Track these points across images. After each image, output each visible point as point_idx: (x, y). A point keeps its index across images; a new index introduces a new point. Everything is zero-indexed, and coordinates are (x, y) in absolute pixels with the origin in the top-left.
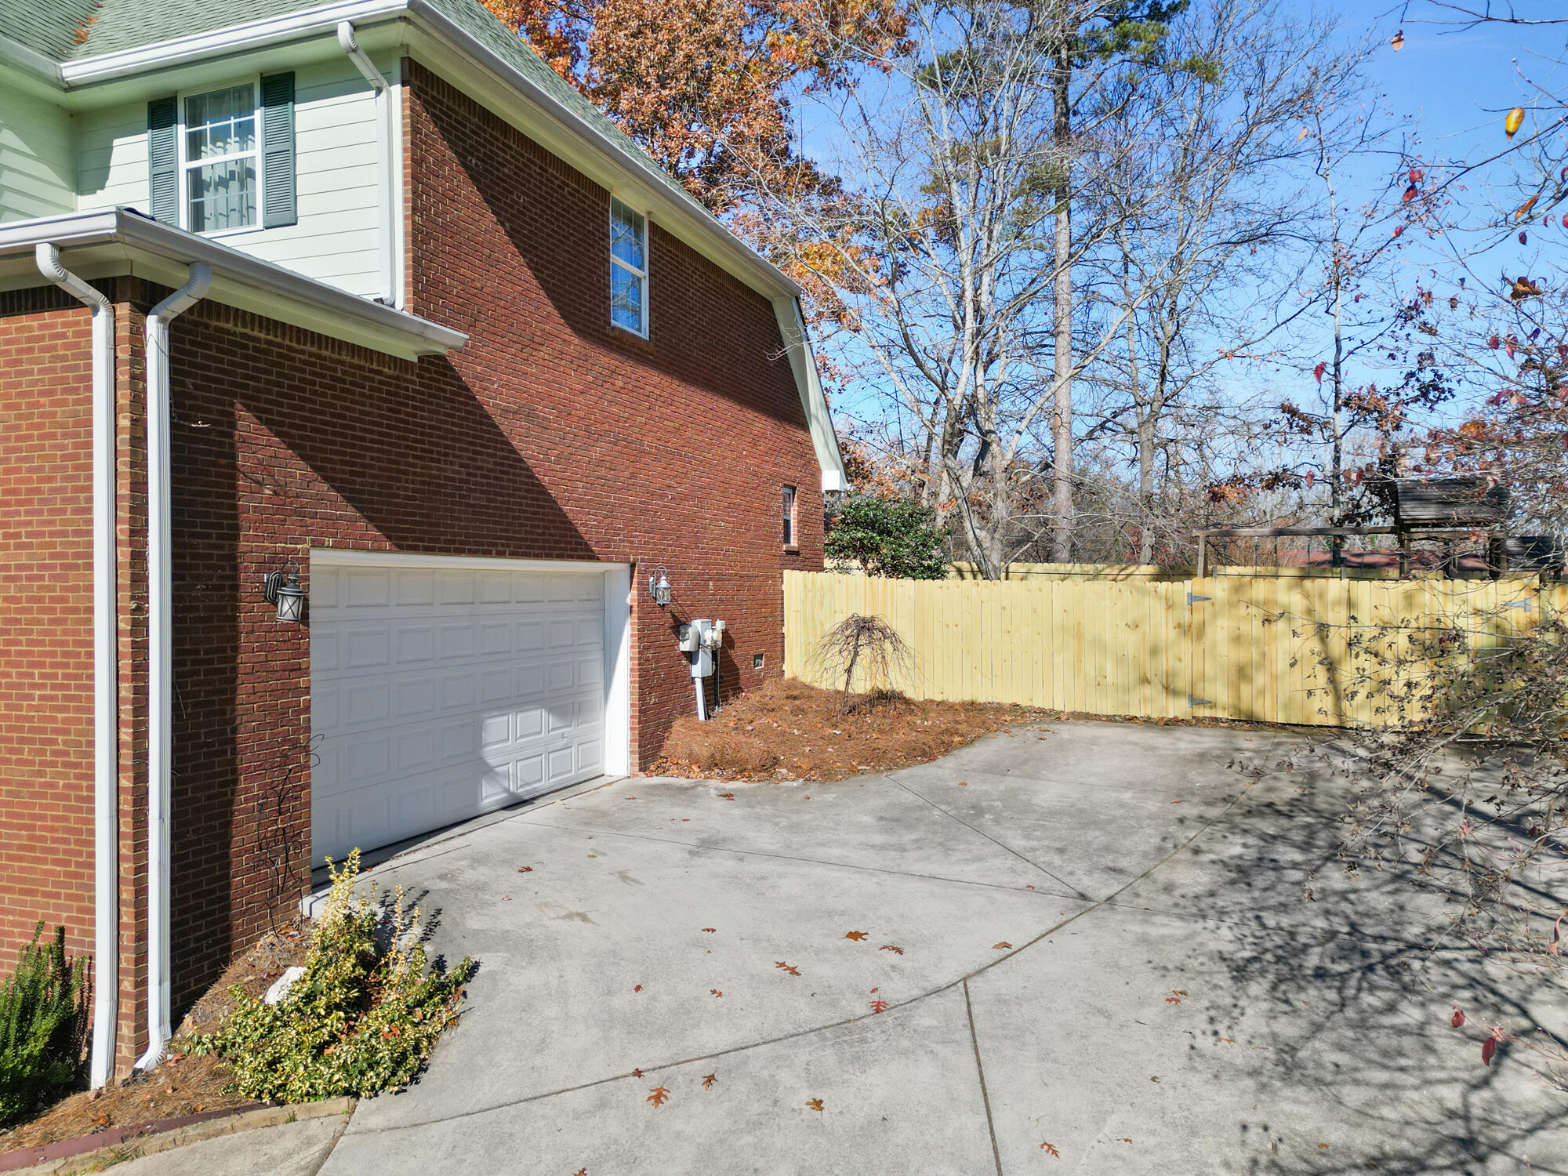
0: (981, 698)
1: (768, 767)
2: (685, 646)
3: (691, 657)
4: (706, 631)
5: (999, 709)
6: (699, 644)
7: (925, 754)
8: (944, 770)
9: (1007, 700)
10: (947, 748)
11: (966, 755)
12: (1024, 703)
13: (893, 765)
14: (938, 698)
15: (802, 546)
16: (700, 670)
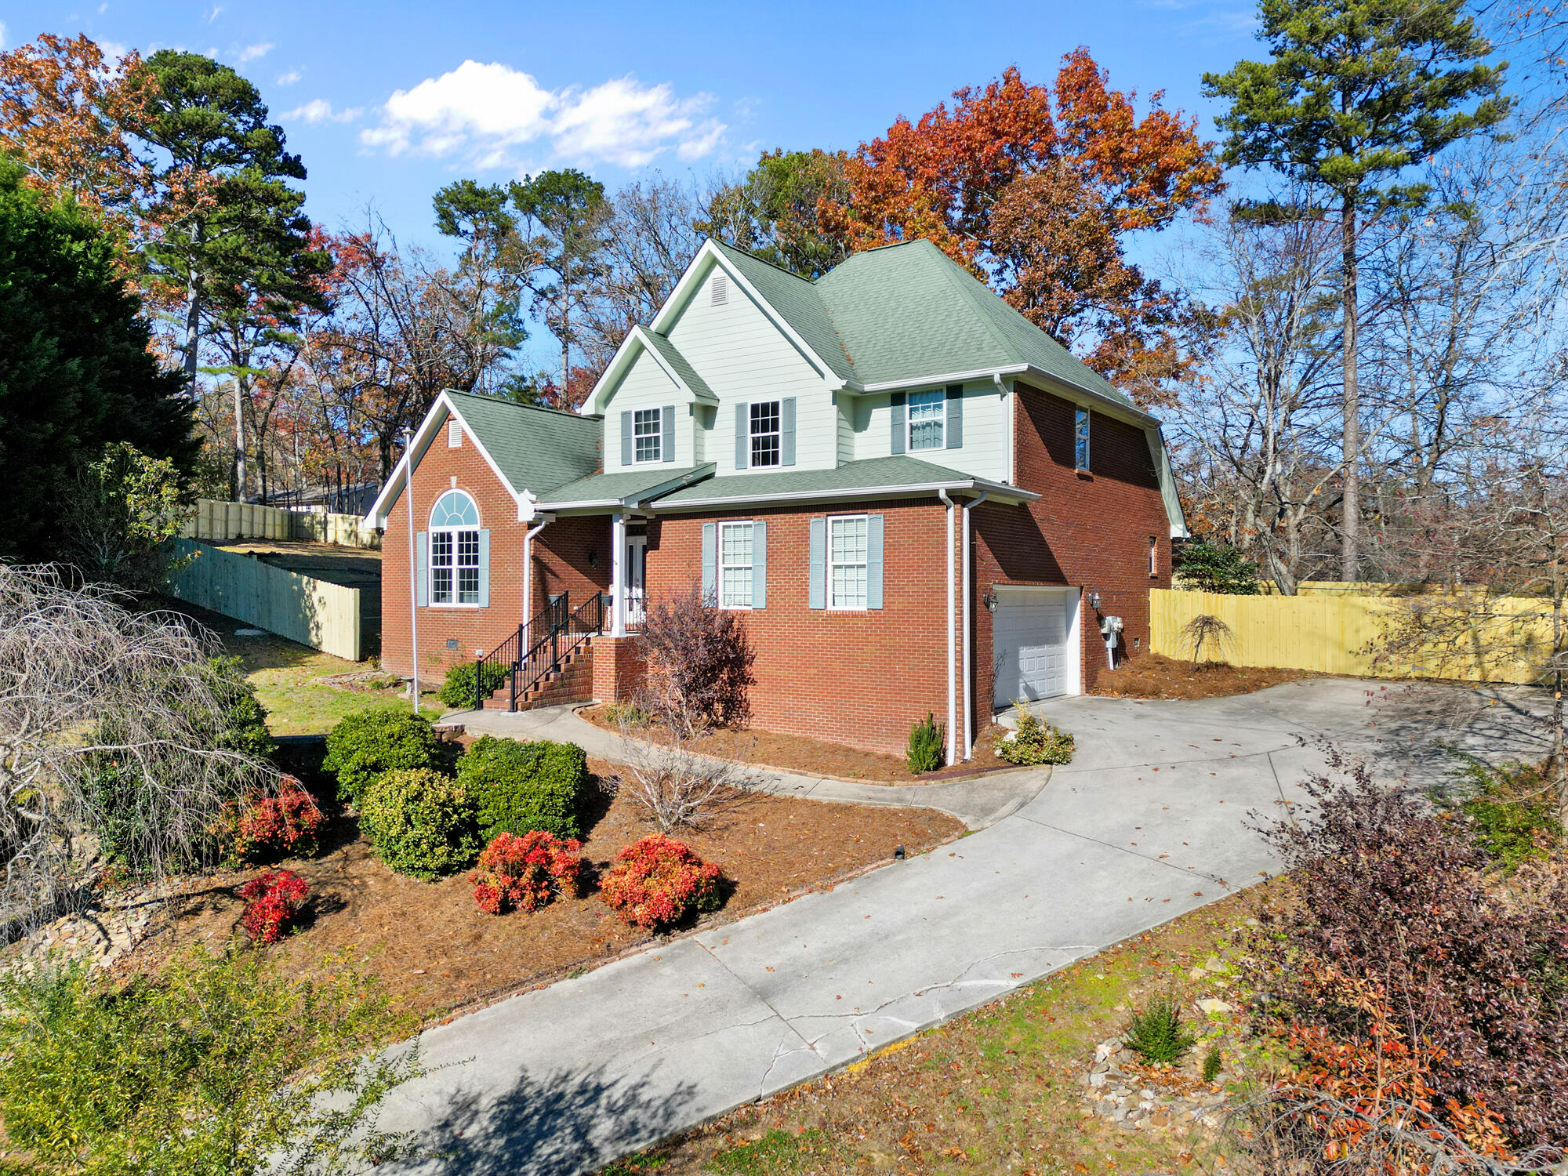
0: (1279, 666)
1: (1155, 693)
2: (1104, 631)
3: (1106, 636)
4: (1113, 623)
5: (1291, 672)
6: (1111, 630)
7: (1245, 690)
8: (1257, 696)
9: (1296, 667)
10: (1258, 688)
11: (1269, 691)
12: (1307, 668)
13: (1226, 694)
14: (1251, 665)
15: (1160, 573)
16: (1110, 644)
